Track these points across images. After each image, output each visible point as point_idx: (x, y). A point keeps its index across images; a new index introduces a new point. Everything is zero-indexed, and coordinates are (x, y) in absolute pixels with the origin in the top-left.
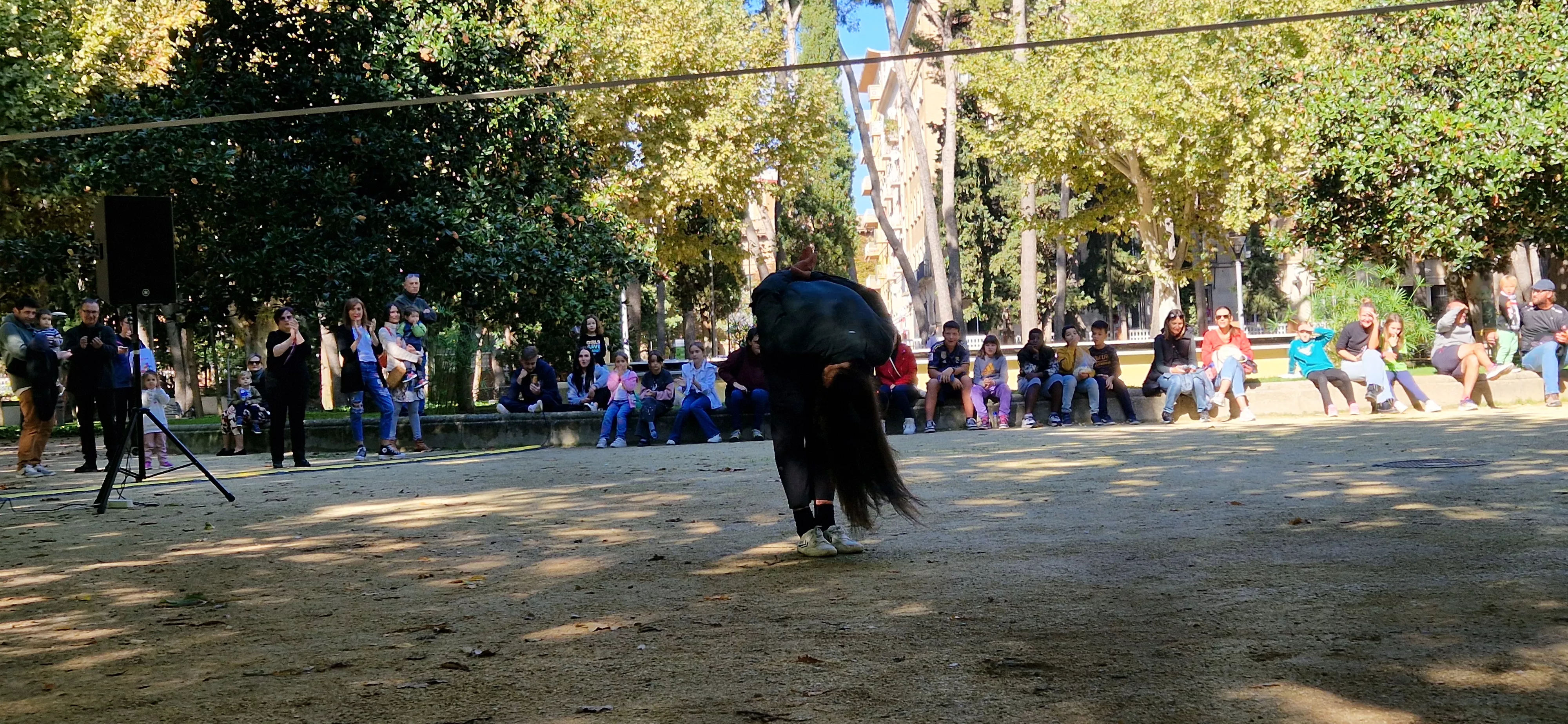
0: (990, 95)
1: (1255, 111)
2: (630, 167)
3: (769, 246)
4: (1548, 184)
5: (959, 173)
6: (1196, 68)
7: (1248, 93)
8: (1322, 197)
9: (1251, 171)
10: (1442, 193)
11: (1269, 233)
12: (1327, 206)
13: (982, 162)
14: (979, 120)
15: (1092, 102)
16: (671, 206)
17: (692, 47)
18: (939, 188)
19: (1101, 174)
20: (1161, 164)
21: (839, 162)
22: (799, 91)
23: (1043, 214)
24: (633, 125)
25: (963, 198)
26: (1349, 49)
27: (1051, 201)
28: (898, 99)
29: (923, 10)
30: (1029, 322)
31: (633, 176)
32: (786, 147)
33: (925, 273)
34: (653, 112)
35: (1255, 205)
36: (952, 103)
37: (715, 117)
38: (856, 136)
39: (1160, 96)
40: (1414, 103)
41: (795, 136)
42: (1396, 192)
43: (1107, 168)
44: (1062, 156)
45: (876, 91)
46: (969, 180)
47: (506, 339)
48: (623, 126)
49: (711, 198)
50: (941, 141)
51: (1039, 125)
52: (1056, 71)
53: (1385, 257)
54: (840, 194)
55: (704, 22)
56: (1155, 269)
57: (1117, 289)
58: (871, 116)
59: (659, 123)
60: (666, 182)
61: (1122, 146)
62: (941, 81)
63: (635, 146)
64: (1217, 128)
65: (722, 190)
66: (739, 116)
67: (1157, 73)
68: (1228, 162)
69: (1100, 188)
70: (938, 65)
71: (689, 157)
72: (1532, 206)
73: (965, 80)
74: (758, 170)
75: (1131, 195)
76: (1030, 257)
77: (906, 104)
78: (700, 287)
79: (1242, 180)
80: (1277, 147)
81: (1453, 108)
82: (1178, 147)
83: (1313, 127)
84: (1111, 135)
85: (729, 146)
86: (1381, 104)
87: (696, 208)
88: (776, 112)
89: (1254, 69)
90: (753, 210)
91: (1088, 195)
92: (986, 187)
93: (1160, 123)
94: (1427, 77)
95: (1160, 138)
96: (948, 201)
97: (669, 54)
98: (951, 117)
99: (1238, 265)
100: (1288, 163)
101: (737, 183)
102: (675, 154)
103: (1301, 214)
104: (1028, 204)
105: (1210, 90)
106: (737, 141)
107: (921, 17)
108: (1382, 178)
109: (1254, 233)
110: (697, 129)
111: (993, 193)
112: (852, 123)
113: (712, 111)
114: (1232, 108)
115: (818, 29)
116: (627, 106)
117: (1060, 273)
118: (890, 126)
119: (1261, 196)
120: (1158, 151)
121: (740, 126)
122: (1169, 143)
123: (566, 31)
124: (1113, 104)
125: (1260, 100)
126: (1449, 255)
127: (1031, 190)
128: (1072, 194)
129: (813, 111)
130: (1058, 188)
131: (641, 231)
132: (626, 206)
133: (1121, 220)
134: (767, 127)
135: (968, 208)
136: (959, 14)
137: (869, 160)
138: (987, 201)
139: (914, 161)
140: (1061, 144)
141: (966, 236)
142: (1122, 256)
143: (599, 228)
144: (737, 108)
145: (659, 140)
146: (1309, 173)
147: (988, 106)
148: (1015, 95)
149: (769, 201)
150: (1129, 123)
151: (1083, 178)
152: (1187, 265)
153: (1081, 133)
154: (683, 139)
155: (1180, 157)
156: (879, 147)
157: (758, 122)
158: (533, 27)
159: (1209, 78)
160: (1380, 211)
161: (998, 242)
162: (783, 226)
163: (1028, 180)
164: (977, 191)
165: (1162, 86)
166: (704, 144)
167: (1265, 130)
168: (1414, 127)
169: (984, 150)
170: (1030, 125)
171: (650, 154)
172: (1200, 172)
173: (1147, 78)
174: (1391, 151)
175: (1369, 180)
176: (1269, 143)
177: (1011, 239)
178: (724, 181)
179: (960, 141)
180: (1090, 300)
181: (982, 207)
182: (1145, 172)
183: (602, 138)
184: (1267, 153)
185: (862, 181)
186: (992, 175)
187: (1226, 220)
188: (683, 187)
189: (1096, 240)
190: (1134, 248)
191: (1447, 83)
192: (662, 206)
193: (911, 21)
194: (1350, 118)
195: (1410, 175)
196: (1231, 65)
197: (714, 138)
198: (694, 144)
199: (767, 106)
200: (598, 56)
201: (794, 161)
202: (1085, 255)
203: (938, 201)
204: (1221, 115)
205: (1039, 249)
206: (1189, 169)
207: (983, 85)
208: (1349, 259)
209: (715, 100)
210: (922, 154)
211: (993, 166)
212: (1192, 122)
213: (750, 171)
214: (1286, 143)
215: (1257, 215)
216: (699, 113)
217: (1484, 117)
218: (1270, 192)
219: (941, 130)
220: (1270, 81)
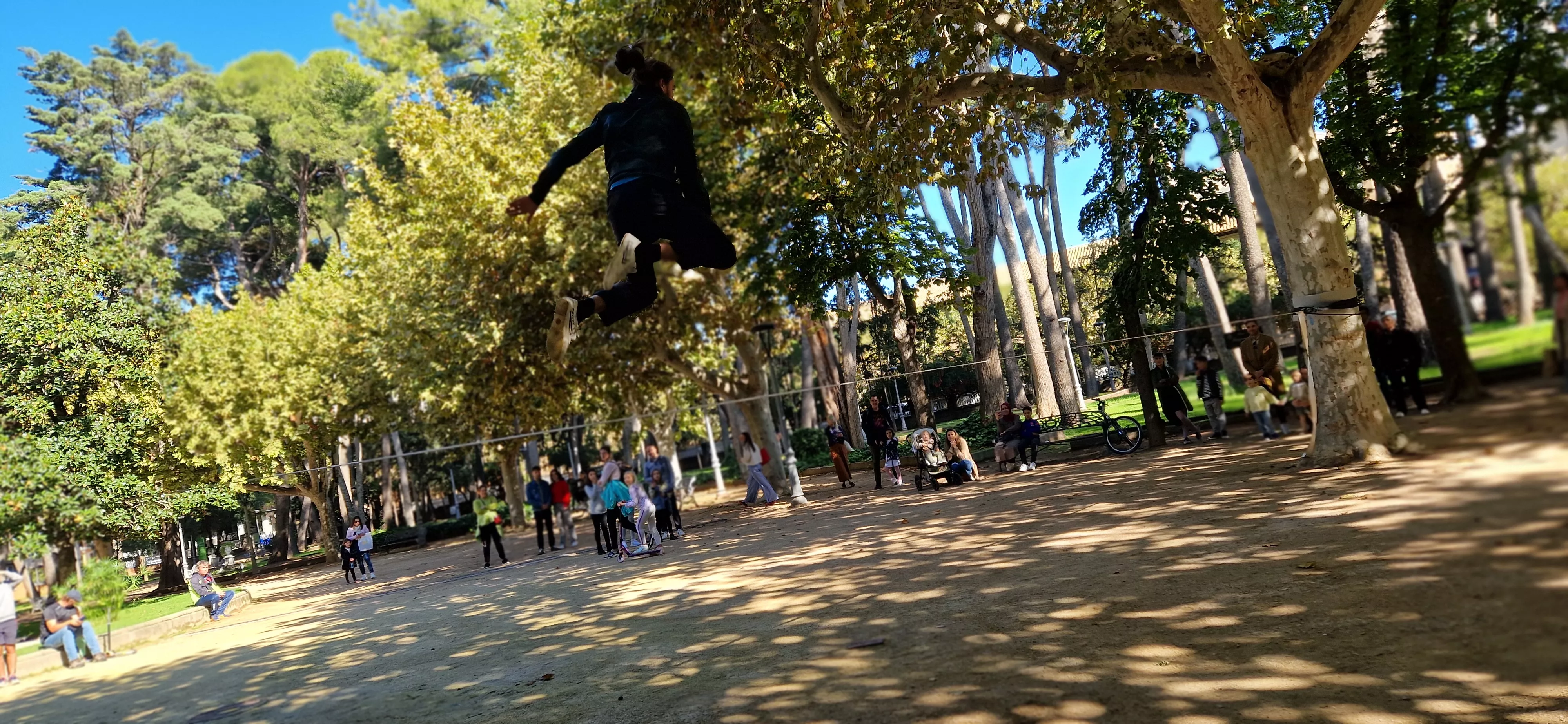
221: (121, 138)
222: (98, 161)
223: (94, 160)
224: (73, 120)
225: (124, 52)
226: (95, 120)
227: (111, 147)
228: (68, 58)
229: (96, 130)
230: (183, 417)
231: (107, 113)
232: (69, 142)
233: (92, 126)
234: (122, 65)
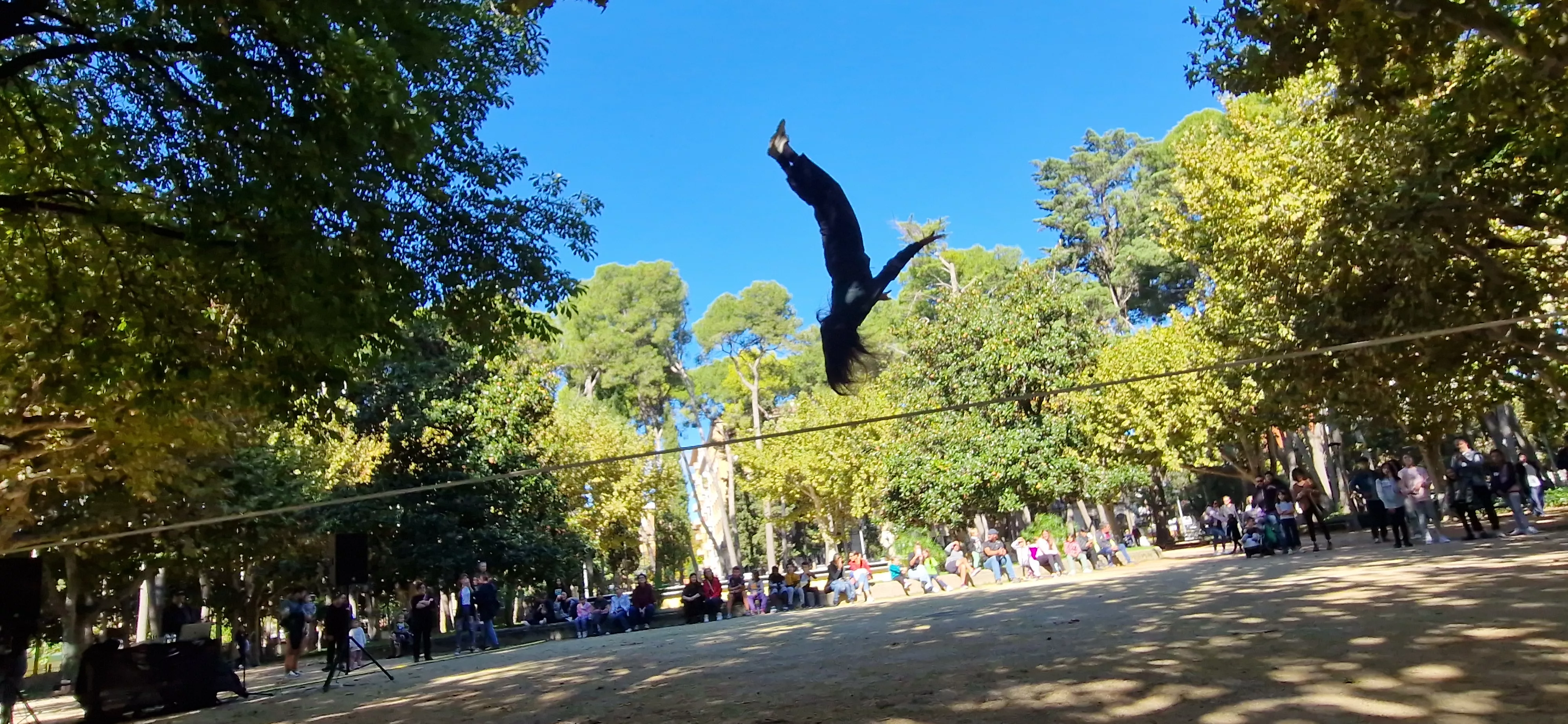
0: (746, 463)
1: (861, 465)
2: (587, 506)
3: (652, 538)
4: (985, 488)
5: (737, 500)
6: (834, 448)
7: (858, 456)
8: (893, 499)
9: (862, 490)
10: (942, 494)
11: (872, 517)
12: (895, 503)
13: (746, 494)
14: (743, 476)
15: (792, 464)
16: (606, 522)
17: (614, 450)
18: (728, 507)
19: (798, 496)
20: (823, 490)
21: (682, 497)
22: (663, 466)
23: (775, 516)
24: (588, 487)
25: (739, 510)
26: (897, 436)
27: (778, 509)
28: (707, 468)
29: (716, 429)
30: (772, 563)
31: (588, 510)
32: (658, 492)
33: (724, 545)
34: (596, 480)
35: (865, 505)
36: (731, 469)
37: (625, 481)
38: (689, 486)
39: (820, 460)
40: (926, 457)
41: (662, 487)
42: (923, 495)
43: (801, 493)
44: (780, 489)
45: (698, 465)
46: (741, 502)
47: (530, 591)
48: (583, 487)
49: (625, 517)
50: (728, 485)
51: (769, 475)
52: (775, 452)
53: (922, 524)
54: (683, 512)
55: (618, 439)
56: (826, 537)
57: (810, 547)
58: (696, 476)
59: (600, 485)
60: (603, 512)
61: (806, 482)
62: (725, 459)
63: (589, 496)
64: (846, 473)
65: (629, 513)
66: (636, 480)
67: (818, 450)
68: (852, 487)
69: (798, 502)
70: (724, 452)
71: (614, 499)
72: (980, 497)
73: (736, 458)
74: (645, 503)
75: (812, 504)
76: (770, 535)
77: (711, 470)
78: (620, 559)
79: (859, 494)
80: (872, 479)
81: (942, 458)
82: (830, 482)
83: (885, 469)
84: (801, 478)
85: (632, 493)
86: (912, 458)
87: (617, 523)
88: (653, 477)
89: (859, 446)
90: (643, 521)
91: (793, 506)
92: (748, 505)
93: (821, 472)
94: (930, 445)
95: (822, 478)
96: (732, 512)
97: (603, 454)
98: (731, 475)
99: (861, 533)
100: (877, 486)
101: (636, 510)
102: (607, 499)
103: (884, 507)
104: (768, 511)
105: (842, 456)
106: (635, 491)
107: (715, 432)
108: (917, 489)
109: (866, 517)
110: (617, 486)
111: (752, 507)
112: (687, 479)
113: (624, 478)
114: (851, 464)
115: (670, 439)
116: (585, 478)
117: (784, 542)
118: (705, 481)
119: (867, 501)
120: (822, 484)
121: (637, 484)
122: (827, 479)
123: (556, 446)
124: (801, 464)
125: (862, 460)
126: (949, 522)
127: (768, 505)
128: (787, 506)
129: (669, 475)
130: (780, 503)
131: (592, 534)
132: (585, 524)
133: (808, 516)
134: (649, 483)
135: (741, 515)
136: (732, 430)
137: (696, 496)
138: (749, 511)
139: (716, 495)
140: (780, 483)
141: (741, 528)
142: (810, 532)
143: (573, 534)
144: (635, 476)
145: (600, 493)
146: (886, 489)
147: (747, 469)
148: (757, 463)
149: (651, 517)
150: (807, 472)
151: (790, 498)
152: (839, 534)
153: (788, 478)
154: (610, 492)
155: (831, 486)
156: (699, 490)
157: (645, 481)
158: (541, 445)
159: (840, 451)
160: (918, 504)
161: (756, 529)
162: (659, 529)
163: (767, 500)
164: (745, 507)
165: (821, 456)
166: (620, 493)
167: (867, 472)
168: (928, 467)
169: (747, 488)
170: (765, 476)
171: (596, 499)
172: (841, 492)
173: (814, 453)
174: (919, 478)
175: (911, 491)
176: (868, 478)
177: (761, 527)
178: (630, 509)
179: (736, 485)
180: (798, 553)
181: (748, 514)
182: (817, 493)
183: (573, 493)
184: (868, 482)
185: (693, 506)
186: (751, 500)
187: (853, 513)
188: (612, 513)
189: (799, 526)
190: (815, 528)
191: (938, 448)
192: (602, 522)
193: (711, 434)
194: (901, 465)
195: (928, 488)
196: (849, 445)
197: (625, 490)
198: (615, 493)
199: (648, 474)
200: (571, 456)
201: (662, 498)
202: (794, 533)
203: (728, 512)
204: (847, 467)
205: (774, 531)
206: (835, 491)
207: (743, 460)
208: (908, 526)
209: (625, 473)
210: (719, 492)
211: (751, 495)
212: (835, 471)
213: (642, 504)
214: (875, 478)
215: (867, 510)
216: (617, 479)
217: (955, 461)
218: (871, 499)
219: (727, 480)
220: (867, 451)
221: (1093, 209)
222: (1079, 229)
223: (1076, 228)
224: (1061, 204)
225: (1092, 146)
226: (1074, 200)
227: (1084, 218)
228: (1056, 159)
229: (1076, 207)
230: (1129, 413)
231: (1084, 192)
232: (1060, 219)
233: (1074, 205)
234: (1090, 155)
